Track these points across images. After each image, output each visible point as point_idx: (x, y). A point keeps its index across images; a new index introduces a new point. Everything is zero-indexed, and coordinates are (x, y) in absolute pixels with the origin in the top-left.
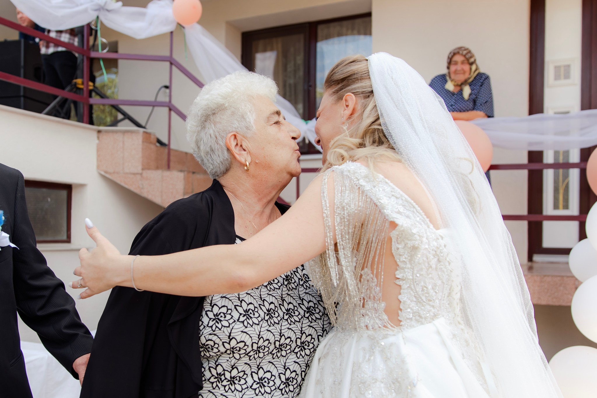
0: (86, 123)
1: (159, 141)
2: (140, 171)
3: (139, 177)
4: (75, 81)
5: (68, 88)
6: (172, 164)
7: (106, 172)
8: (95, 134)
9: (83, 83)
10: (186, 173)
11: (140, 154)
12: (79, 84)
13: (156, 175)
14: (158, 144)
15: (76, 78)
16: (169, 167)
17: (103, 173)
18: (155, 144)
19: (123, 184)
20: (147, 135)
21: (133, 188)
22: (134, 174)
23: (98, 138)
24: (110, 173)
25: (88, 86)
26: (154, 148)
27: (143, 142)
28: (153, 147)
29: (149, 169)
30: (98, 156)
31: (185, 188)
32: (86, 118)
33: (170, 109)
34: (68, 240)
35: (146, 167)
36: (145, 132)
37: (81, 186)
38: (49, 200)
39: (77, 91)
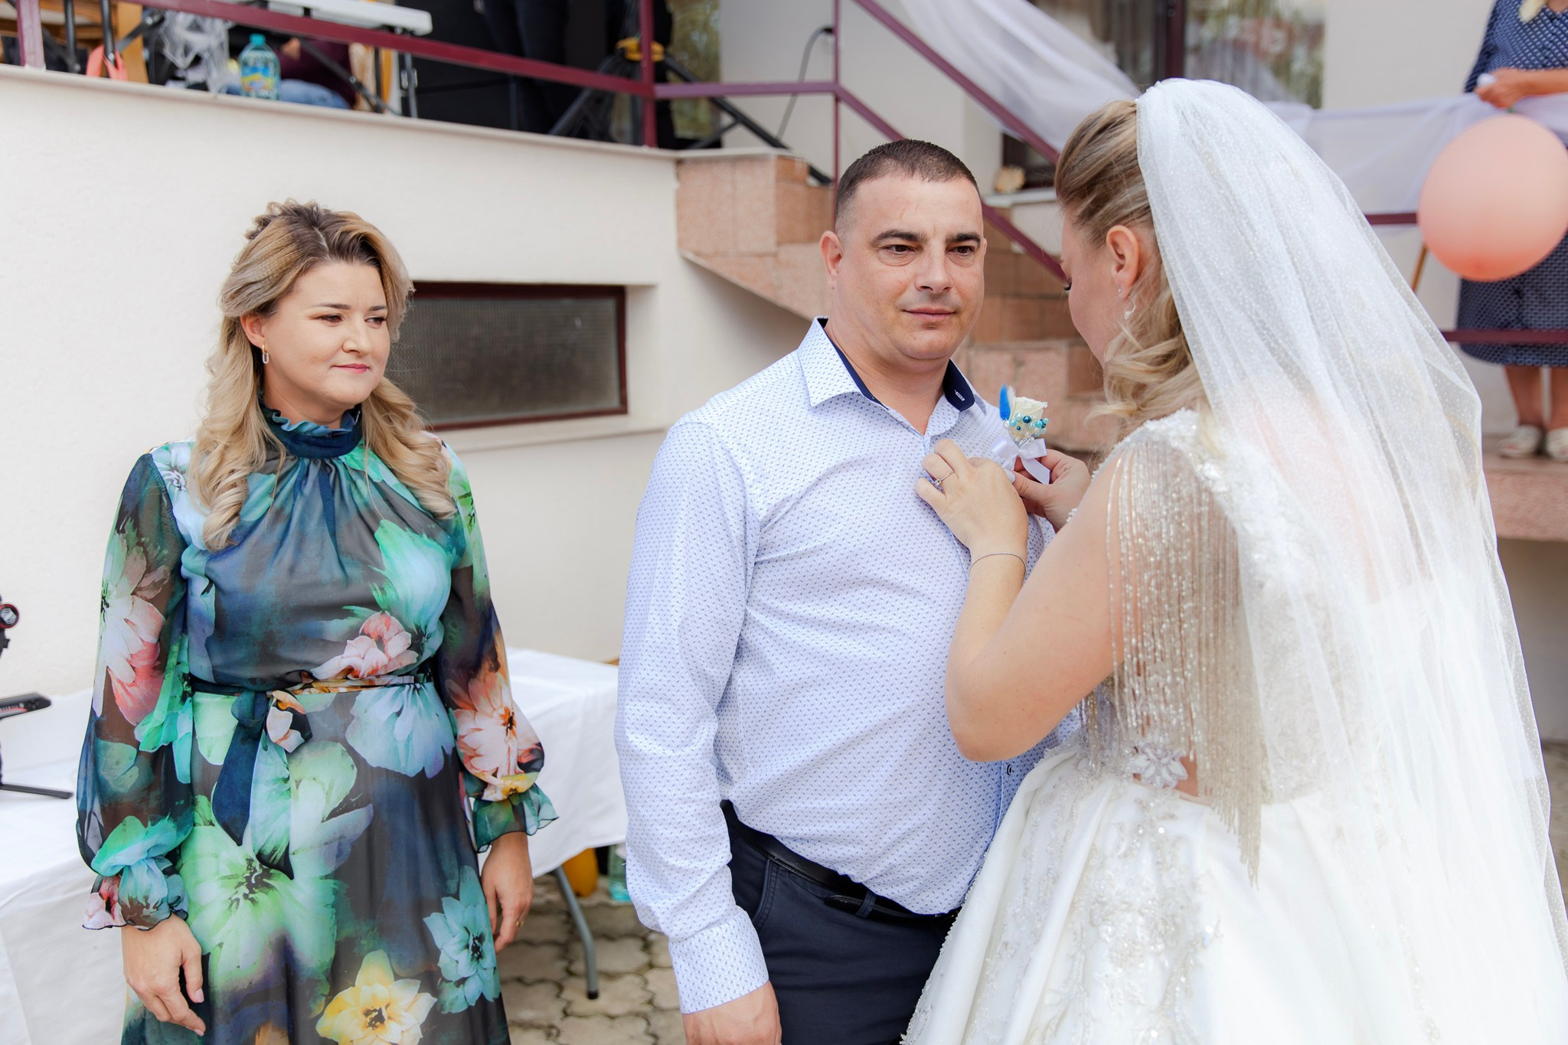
0: (651, 146)
1: (813, 172)
2: (772, 248)
3: (770, 261)
4: (621, 44)
5: (606, 64)
7: (698, 254)
8: (669, 169)
9: (640, 49)
11: (772, 210)
12: (630, 51)
14: (812, 182)
15: (625, 37)
17: (691, 256)
18: (804, 183)
19: (735, 279)
20: (787, 162)
21: (759, 288)
22: (761, 255)
23: (678, 176)
24: (706, 257)
25: (650, 52)
26: (805, 190)
27: (778, 180)
28: (799, 189)
29: (793, 241)
30: (680, 218)
32: (650, 131)
33: (837, 100)
34: (623, 409)
35: (785, 238)
36: (781, 157)
37: (646, 289)
38: (578, 323)
39: (627, 68)
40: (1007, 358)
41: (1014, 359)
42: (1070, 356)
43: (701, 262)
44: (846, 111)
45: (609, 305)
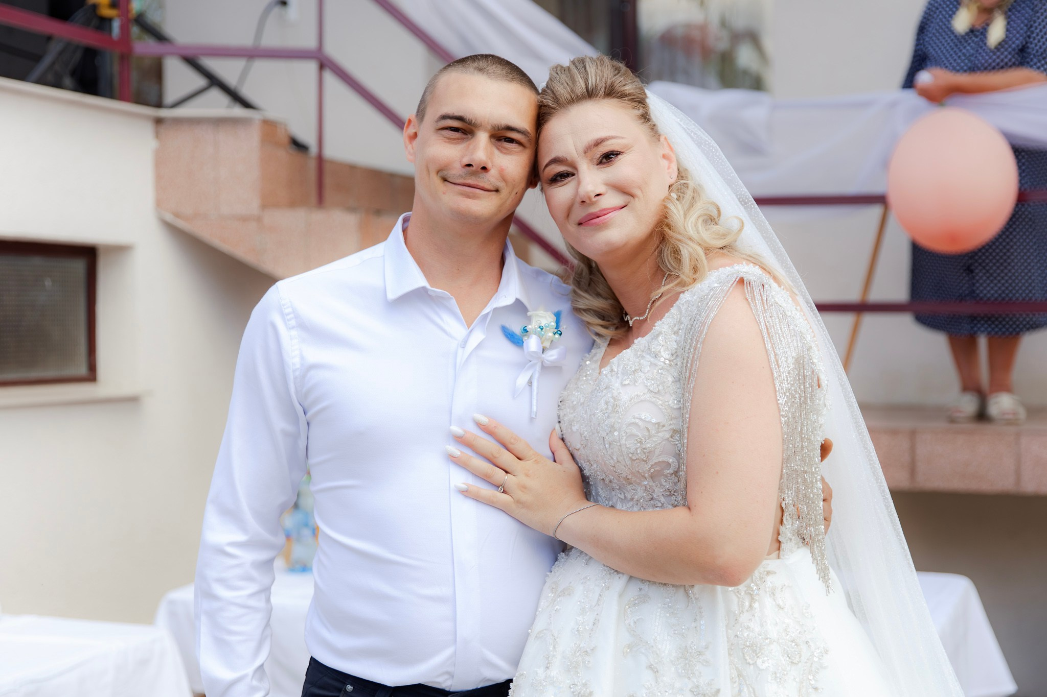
1: (295, 142)
2: (257, 213)
3: (253, 226)
6: (328, 193)
7: (177, 215)
8: (148, 129)
10: (362, 214)
11: (257, 172)
13: (293, 221)
14: (292, 149)
16: (320, 201)
17: (169, 217)
18: (285, 150)
19: (216, 242)
20: (269, 125)
22: (244, 219)
23: (157, 135)
24: (184, 218)
25: (129, 9)
26: (285, 155)
27: (262, 143)
28: (281, 156)
29: (276, 206)
30: (159, 177)
33: (321, 67)
34: (91, 375)
35: (268, 203)
36: (265, 122)
37: (120, 250)
38: (48, 283)
39: (101, 24)
43: (181, 224)
44: (330, 78)
45: (78, 266)
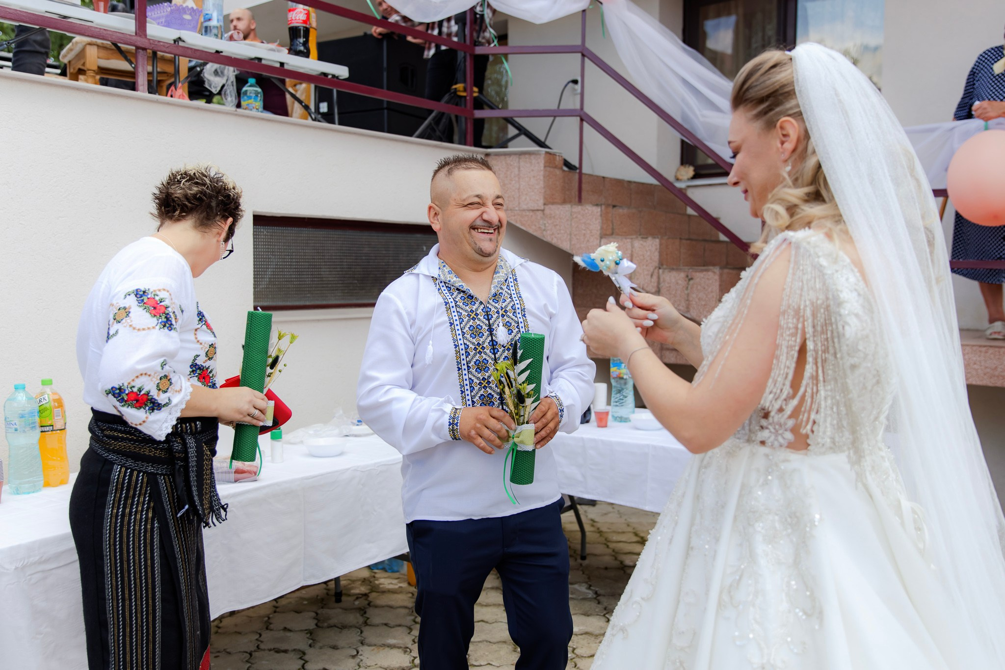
0: (471, 145)
1: (567, 163)
2: (542, 208)
3: (539, 214)
4: (454, 87)
5: (446, 98)
6: (584, 194)
9: (465, 90)
10: (603, 207)
11: (542, 184)
12: (459, 91)
13: (563, 211)
14: (565, 169)
15: (456, 84)
16: (580, 200)
18: (561, 168)
19: (518, 225)
20: (551, 156)
21: (532, 230)
22: (533, 211)
25: (472, 92)
26: (560, 173)
27: (545, 167)
28: (558, 172)
29: (553, 203)
31: (602, 228)
32: (470, 137)
33: (582, 120)
35: (549, 201)
36: (547, 153)
39: (457, 100)
40: (683, 275)
41: (687, 276)
42: (721, 275)
44: (587, 127)
